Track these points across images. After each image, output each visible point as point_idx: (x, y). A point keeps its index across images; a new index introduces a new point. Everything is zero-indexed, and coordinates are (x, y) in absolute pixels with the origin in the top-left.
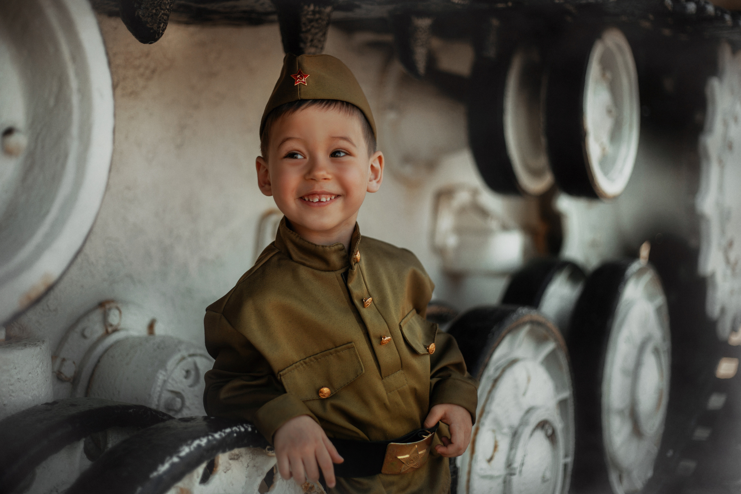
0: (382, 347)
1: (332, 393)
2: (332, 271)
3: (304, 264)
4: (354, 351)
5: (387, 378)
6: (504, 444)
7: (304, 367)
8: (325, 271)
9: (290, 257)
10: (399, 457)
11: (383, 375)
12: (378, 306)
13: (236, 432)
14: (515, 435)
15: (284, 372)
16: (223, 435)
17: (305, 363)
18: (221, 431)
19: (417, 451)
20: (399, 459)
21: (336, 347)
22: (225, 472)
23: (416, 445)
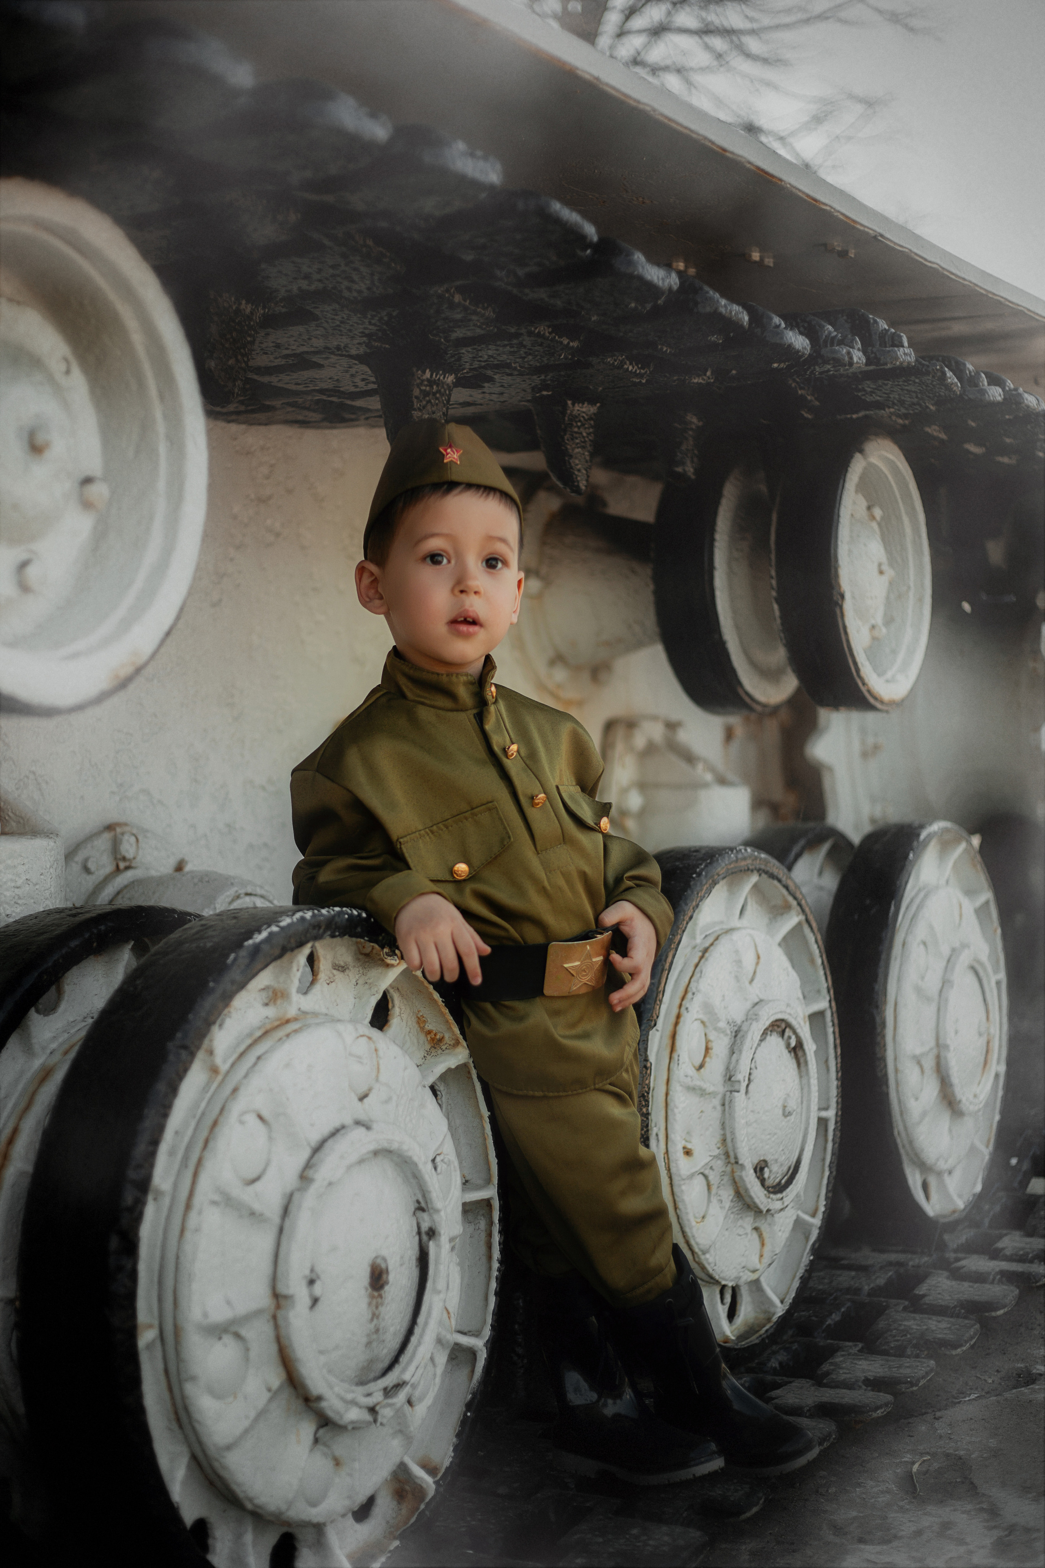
0: (534, 810)
1: (470, 873)
2: (462, 710)
3: (423, 704)
4: (497, 811)
5: (544, 853)
6: (720, 1046)
7: (430, 838)
8: (452, 710)
9: (404, 696)
10: (566, 966)
11: (539, 848)
12: (525, 759)
13: (347, 914)
14: (737, 1034)
15: (405, 839)
16: (332, 913)
17: (432, 832)
18: (329, 907)
19: (589, 956)
20: (566, 969)
21: (472, 809)
22: (328, 984)
23: (588, 946)
